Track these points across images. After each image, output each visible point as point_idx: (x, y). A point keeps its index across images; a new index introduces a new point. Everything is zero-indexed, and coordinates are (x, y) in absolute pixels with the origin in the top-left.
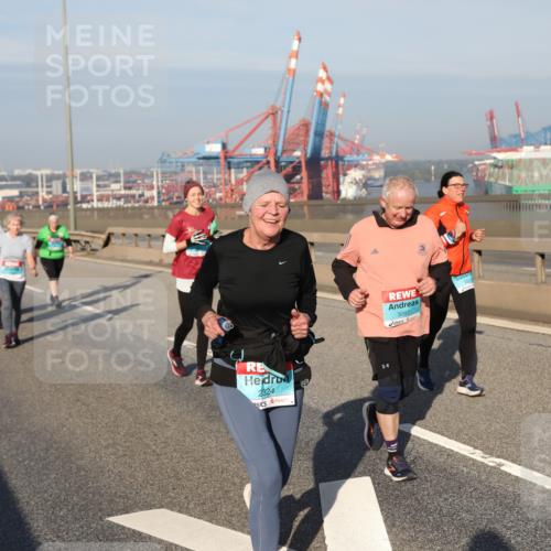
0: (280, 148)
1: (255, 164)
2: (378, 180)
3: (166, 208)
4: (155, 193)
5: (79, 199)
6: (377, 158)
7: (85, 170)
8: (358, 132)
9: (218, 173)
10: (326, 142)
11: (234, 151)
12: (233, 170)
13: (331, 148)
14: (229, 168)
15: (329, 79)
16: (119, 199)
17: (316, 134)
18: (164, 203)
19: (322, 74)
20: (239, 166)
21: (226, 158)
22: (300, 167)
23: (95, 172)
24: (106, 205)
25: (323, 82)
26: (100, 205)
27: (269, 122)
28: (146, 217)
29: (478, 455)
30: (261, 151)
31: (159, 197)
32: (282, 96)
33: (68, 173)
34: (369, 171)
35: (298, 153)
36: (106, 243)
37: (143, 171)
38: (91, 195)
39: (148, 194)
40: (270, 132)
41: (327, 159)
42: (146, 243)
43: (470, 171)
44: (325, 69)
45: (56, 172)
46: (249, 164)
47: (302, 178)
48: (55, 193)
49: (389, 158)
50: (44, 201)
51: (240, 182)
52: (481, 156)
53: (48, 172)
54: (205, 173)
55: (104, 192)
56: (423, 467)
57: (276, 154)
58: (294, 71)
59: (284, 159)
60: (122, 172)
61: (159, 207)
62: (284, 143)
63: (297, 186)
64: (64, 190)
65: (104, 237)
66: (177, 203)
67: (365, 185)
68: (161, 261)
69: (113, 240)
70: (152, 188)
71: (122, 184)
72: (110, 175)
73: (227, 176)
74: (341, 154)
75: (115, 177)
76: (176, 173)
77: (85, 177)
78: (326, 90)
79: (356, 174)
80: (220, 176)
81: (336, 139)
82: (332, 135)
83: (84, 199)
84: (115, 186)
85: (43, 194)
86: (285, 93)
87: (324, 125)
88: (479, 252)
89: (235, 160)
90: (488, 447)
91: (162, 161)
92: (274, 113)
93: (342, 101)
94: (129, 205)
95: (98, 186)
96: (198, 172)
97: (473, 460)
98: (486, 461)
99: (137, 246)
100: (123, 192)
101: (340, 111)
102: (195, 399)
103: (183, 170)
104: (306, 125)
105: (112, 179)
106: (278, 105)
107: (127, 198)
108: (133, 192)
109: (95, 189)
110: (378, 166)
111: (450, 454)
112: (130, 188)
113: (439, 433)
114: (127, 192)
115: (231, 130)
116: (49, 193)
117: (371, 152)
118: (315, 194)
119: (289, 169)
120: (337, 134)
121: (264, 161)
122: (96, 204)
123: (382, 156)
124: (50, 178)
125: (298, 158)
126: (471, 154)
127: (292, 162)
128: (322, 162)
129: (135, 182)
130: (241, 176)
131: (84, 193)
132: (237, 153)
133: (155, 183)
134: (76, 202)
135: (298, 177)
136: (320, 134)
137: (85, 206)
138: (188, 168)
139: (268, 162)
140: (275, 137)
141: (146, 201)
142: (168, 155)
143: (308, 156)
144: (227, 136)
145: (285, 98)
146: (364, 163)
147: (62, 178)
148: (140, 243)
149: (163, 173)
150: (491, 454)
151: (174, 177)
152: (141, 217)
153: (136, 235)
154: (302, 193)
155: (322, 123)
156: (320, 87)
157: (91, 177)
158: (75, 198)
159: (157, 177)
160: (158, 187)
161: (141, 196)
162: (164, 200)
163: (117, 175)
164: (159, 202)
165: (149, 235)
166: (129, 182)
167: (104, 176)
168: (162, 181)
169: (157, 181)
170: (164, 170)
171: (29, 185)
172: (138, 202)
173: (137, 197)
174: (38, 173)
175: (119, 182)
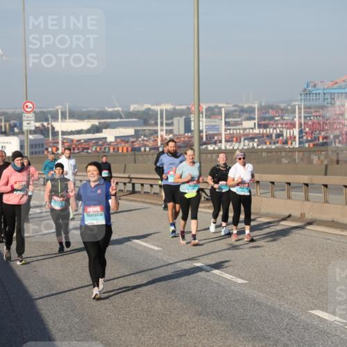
3: (309, 151)
4: (296, 132)
5: (204, 139)
7: (212, 105)
16: (252, 139)
18: (307, 145)
23: (224, 107)
24: (236, 146)
26: (229, 146)
28: (284, 161)
31: (300, 138)
33: (194, 108)
37: (282, 106)
38: (220, 134)
39: (287, 133)
42: (285, 193)
45: (178, 107)
48: (176, 132)
50: (163, 141)
53: (169, 107)
55: (235, 131)
60: (256, 106)
61: (299, 150)
64: (188, 128)
66: (323, 144)
68: (303, 215)
70: (293, 126)
71: (256, 122)
72: (243, 111)
75: (248, 113)
76: (323, 108)
77: (212, 113)
83: (211, 139)
84: (249, 124)
85: (162, 133)
91: (306, 93)
94: (265, 147)
95: (227, 123)
99: (273, 196)
100: (257, 131)
103: (332, 104)
105: (246, 115)
107: (262, 138)
108: (268, 131)
109: (223, 127)
112: (266, 126)
114: (262, 131)
116: (170, 132)
122: (223, 146)
124: (171, 115)
129: (272, 118)
131: (211, 132)
133: (296, 120)
134: (201, 143)
137: (210, 147)
141: (286, 143)
142: (315, 86)
147: (186, 114)
148: (277, 193)
151: (321, 112)
152: (279, 162)
153: (273, 183)
157: (220, 113)
158: (201, 138)
159: (300, 113)
160: (300, 125)
161: (278, 136)
162: (307, 141)
163: (251, 110)
164: (300, 143)
165: (289, 184)
166: (265, 119)
167: (235, 111)
168: (305, 117)
169: (300, 117)
170: (308, 103)
171: (146, 123)
172: (274, 143)
173: (274, 136)
174: (158, 108)
175: (254, 119)
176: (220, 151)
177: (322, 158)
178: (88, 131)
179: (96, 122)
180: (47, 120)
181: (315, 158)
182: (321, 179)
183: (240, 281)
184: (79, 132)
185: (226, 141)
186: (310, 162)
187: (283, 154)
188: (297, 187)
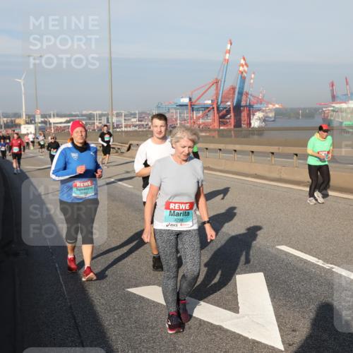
0: (220, 101)
1: (206, 108)
2: (270, 118)
5: (115, 126)
6: (271, 106)
7: (118, 111)
8: (261, 93)
9: (187, 113)
10: (244, 97)
11: (195, 102)
13: (246, 101)
14: (193, 111)
15: (246, 64)
16: (135, 126)
17: (239, 93)
19: (243, 62)
20: (198, 110)
21: (191, 105)
22: (230, 110)
23: (124, 113)
24: (129, 129)
25: (243, 66)
26: (126, 129)
27: (214, 87)
29: (320, 263)
30: (210, 102)
32: (221, 74)
33: (110, 113)
34: (266, 113)
35: (229, 103)
36: (129, 149)
38: (122, 124)
40: (215, 92)
41: (244, 106)
43: (320, 114)
44: (244, 59)
45: (104, 112)
46: (203, 109)
47: (231, 116)
48: (103, 123)
49: (277, 106)
50: (98, 127)
51: (198, 118)
52: (327, 105)
53: (100, 112)
54: (180, 113)
55: (128, 123)
56: (291, 268)
57: (217, 104)
58: (228, 60)
59: (222, 106)
60: (137, 112)
62: (222, 98)
63: (228, 121)
64: (108, 122)
65: (128, 146)
67: (264, 121)
69: (132, 147)
72: (132, 114)
73: (191, 115)
74: (252, 104)
75: (134, 115)
77: (118, 115)
78: (244, 71)
79: (259, 115)
80: (188, 115)
81: (249, 96)
82: (247, 94)
83: (118, 126)
84: (135, 120)
85: (97, 123)
86: (223, 73)
87: (243, 89)
89: (196, 107)
90: (326, 259)
91: (158, 107)
92: (216, 83)
93: (253, 76)
94: (141, 130)
95: (125, 120)
96: (176, 113)
97: (318, 265)
98: (325, 266)
100: (137, 123)
101: (252, 81)
103: (168, 112)
104: (233, 89)
105: (132, 116)
106: (219, 78)
107: (140, 126)
108: (143, 123)
109: (123, 121)
110: (271, 111)
111: (306, 262)
112: (141, 121)
113: (300, 251)
114: (140, 123)
115: (195, 91)
116: (100, 123)
117: (268, 103)
118: (238, 124)
119: (224, 111)
120: (250, 93)
121: (211, 107)
122: (123, 129)
124: (101, 116)
125: (229, 106)
126: (320, 104)
127: (225, 108)
128: (242, 108)
129: (144, 117)
130: (199, 115)
131: (118, 123)
132: (198, 102)
134: (114, 128)
135: (229, 116)
136: (241, 94)
137: (118, 130)
138: (171, 111)
139: (213, 108)
140: (217, 94)
142: (161, 104)
143: (234, 105)
144: (192, 94)
146: (264, 109)
147: (107, 115)
150: (328, 263)
154: (231, 124)
155: (242, 88)
156: (241, 69)
157: (122, 115)
158: (113, 126)
161: (147, 125)
163: (135, 114)
166: (141, 118)
167: (128, 114)
171: (90, 119)
172: (145, 128)
173: (145, 125)
174: (95, 113)
175: (135, 118)
176: (122, 131)
178: (65, 123)
179: (68, 119)
180: (46, 117)
183: (130, 186)
184: (61, 123)
185: (125, 127)
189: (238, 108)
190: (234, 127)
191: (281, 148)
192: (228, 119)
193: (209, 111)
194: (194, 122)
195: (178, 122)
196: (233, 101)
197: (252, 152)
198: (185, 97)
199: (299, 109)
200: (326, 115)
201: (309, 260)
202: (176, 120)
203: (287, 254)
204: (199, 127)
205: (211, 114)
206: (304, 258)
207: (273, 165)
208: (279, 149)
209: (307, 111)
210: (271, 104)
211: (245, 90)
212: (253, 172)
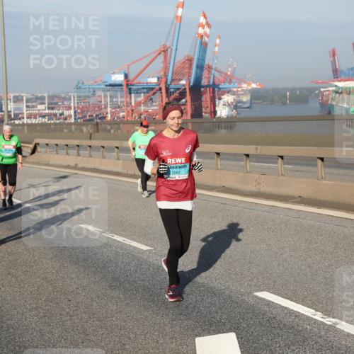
0: (169, 78)
1: (150, 90)
2: (242, 102)
3: (81, 124)
4: (72, 112)
5: (13, 116)
6: (244, 86)
7: (17, 94)
8: (230, 66)
9: (121, 97)
10: (205, 73)
11: (133, 80)
12: (133, 95)
13: (209, 78)
14: (130, 93)
15: (208, 24)
16: (44, 116)
17: (197, 67)
18: (79, 121)
19: (202, 20)
20: (138, 92)
21: (127, 85)
22: (186, 92)
23: (25, 96)
24: (34, 121)
25: (203, 27)
26: (29, 121)
27: (161, 58)
28: (65, 130)
29: (318, 316)
30: (155, 80)
31: (75, 116)
32: (171, 38)
33: (4, 96)
34: (238, 96)
35: (183, 82)
36: (34, 151)
37: (63, 95)
38: (22, 114)
39: (66, 113)
40: (162, 65)
41: (206, 87)
42: (65, 151)
43: (317, 96)
44: (205, 16)
46: (145, 90)
47: (186, 101)
49: (254, 86)
51: (138, 104)
52: (326, 84)
54: (111, 97)
55: (33, 111)
56: (276, 325)
57: (166, 82)
58: (181, 18)
59: (173, 86)
60: (46, 95)
61: (75, 123)
62: (173, 74)
65: (32, 146)
66: (89, 120)
67: (236, 107)
68: (76, 165)
69: (39, 149)
70: (70, 108)
71: (46, 105)
72: (37, 98)
73: (128, 100)
74: (217, 82)
75: (41, 100)
76: (89, 97)
77: (17, 100)
78: (205, 33)
79: (228, 98)
80: (123, 99)
81: (213, 71)
82: (210, 68)
83: (17, 117)
84: (42, 107)
86: (174, 36)
87: (203, 60)
88: (322, 159)
89: (135, 87)
90: (326, 310)
91: (78, 88)
92: (165, 51)
93: (218, 41)
94: (52, 122)
95: (27, 107)
96: (106, 96)
97: (315, 320)
98: (325, 321)
99: (57, 153)
100: (47, 111)
101: (217, 49)
102: (101, 273)
103: (94, 95)
104: (190, 60)
105: (39, 101)
106: (168, 45)
107: (51, 116)
108: (55, 111)
109: (25, 109)
110: (245, 92)
111: (298, 315)
112: (53, 109)
113: (288, 299)
114: (50, 111)
117: (241, 81)
118: (197, 113)
119: (177, 94)
120: (214, 67)
121: (157, 87)
122: (25, 121)
123: (249, 84)
125: (184, 85)
126: (317, 83)
127: (179, 89)
128: (202, 89)
129: (56, 103)
130: (139, 99)
131: (17, 112)
132: (135, 82)
133: (72, 104)
134: (10, 119)
135: (184, 100)
136: (200, 67)
139: (160, 89)
140: (166, 69)
141: (66, 119)
142: (83, 83)
143: (191, 84)
144: (128, 68)
145: (173, 40)
146: (235, 89)
148: (60, 151)
149: (79, 97)
150: (329, 316)
151: (88, 100)
152: (61, 131)
153: (57, 145)
154: (187, 112)
155: (202, 59)
156: (201, 31)
157: (22, 100)
158: (10, 116)
159: (74, 100)
160: (75, 108)
161: (61, 114)
162: (79, 118)
163: (43, 98)
164: (75, 119)
165: (67, 145)
166: (52, 104)
167: (32, 99)
168: (78, 103)
169: (74, 103)
170: (79, 94)
172: (59, 119)
173: (58, 115)
175: (44, 104)
176: (23, 124)
177: (89, 128)
181: (85, 129)
182: (87, 142)
185: (28, 118)
186: (82, 131)
187: (64, 126)
188: (73, 147)
189: (196, 89)
190: (193, 116)
191: (259, 147)
192: (183, 105)
193: (154, 94)
194: (132, 111)
195: (109, 109)
196: (189, 80)
197: (218, 154)
198: (118, 73)
199: (287, 89)
200: (324, 98)
201: (302, 312)
202: (106, 108)
203: (269, 303)
204: (140, 117)
205: (157, 98)
206: (295, 309)
207: (247, 172)
208: (257, 149)
209: (298, 93)
210: (245, 82)
211: (207, 62)
212: (219, 183)
